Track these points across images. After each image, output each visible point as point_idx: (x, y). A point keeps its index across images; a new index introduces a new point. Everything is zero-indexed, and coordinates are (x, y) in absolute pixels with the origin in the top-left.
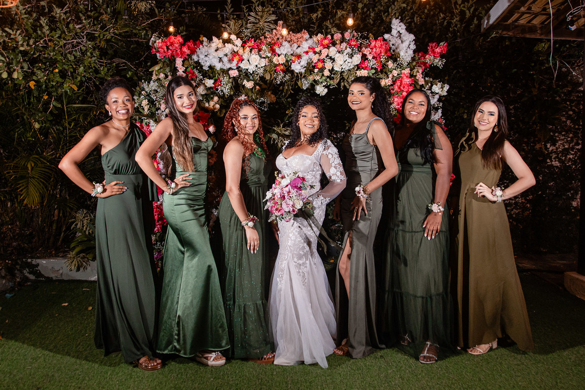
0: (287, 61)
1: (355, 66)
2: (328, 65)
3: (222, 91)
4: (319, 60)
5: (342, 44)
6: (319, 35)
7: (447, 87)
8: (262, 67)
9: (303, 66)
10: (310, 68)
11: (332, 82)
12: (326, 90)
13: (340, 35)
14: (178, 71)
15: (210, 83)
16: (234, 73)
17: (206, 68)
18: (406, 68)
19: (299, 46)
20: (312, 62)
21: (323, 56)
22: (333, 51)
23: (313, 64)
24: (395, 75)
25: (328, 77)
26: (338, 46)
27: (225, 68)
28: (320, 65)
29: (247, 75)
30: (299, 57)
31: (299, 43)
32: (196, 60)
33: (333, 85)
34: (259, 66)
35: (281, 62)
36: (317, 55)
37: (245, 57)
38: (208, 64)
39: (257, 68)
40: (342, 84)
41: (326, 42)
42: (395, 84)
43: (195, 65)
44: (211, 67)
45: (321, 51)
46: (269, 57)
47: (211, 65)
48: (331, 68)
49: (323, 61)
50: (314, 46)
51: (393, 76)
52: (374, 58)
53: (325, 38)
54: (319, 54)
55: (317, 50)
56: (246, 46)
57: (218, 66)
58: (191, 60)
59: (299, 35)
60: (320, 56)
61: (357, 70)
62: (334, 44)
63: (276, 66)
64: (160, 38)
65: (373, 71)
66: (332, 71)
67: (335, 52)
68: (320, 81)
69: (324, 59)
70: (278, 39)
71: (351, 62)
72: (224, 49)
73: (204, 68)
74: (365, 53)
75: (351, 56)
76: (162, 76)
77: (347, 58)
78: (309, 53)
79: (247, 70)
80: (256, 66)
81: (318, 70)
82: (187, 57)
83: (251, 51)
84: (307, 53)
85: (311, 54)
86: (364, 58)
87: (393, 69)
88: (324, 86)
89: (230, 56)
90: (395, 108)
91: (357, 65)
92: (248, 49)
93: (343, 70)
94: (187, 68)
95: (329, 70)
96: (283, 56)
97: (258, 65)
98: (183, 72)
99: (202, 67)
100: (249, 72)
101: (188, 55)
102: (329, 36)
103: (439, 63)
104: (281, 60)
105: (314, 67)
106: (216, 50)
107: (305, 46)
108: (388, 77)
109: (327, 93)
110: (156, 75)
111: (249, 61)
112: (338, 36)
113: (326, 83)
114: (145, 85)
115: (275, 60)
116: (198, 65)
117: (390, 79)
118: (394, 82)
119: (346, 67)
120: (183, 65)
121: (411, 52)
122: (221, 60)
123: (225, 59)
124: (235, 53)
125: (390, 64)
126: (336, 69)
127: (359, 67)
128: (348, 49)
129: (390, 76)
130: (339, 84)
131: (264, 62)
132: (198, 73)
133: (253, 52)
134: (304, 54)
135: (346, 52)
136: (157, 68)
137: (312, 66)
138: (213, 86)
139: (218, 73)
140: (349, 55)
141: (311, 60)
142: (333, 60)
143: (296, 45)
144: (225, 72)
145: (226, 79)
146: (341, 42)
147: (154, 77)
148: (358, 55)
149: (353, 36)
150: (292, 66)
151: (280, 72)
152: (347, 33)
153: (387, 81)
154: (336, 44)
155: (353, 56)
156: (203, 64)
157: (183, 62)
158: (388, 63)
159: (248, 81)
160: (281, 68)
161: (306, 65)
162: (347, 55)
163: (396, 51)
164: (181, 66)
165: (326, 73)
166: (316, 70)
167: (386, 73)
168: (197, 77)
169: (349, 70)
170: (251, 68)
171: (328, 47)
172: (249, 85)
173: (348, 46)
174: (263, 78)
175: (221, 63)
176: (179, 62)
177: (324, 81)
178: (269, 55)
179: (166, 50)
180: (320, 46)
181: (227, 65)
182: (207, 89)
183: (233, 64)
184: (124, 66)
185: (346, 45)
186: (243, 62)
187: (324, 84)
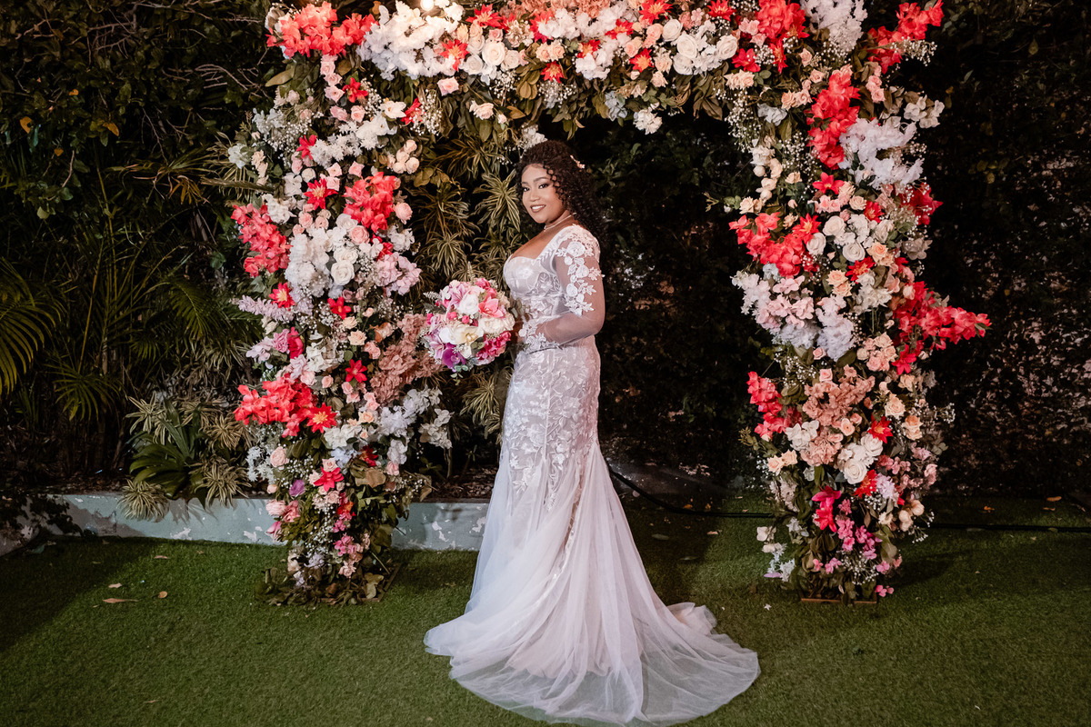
0: (568, 55)
1: (724, 61)
2: (663, 61)
3: (422, 126)
4: (642, 51)
5: (694, 12)
7: (939, 107)
8: (511, 70)
9: (605, 66)
10: (619, 72)
11: (671, 101)
12: (658, 121)
14: (327, 84)
15: (395, 109)
16: (448, 86)
17: (387, 76)
18: (844, 64)
19: (594, 20)
20: (626, 55)
21: (650, 42)
22: (672, 28)
23: (628, 61)
24: (818, 82)
25: (661, 90)
26: (684, 17)
27: (429, 74)
28: (643, 62)
29: (477, 88)
30: (595, 43)
31: (593, 12)
32: (365, 58)
33: (677, 109)
34: (504, 68)
35: (554, 57)
36: (637, 39)
37: (473, 48)
38: (391, 67)
39: (500, 72)
40: (696, 107)
41: (658, 8)
42: (814, 102)
43: (363, 69)
44: (400, 76)
45: (645, 30)
46: (526, 48)
47: (397, 70)
48: (669, 68)
49: (650, 53)
50: (630, 18)
51: (813, 83)
52: (767, 42)
54: (641, 36)
55: (637, 27)
56: (475, 22)
57: (414, 70)
58: (354, 59)
60: (643, 40)
61: (728, 73)
62: (675, 12)
63: (543, 66)
64: (286, 11)
65: (767, 74)
66: (671, 75)
67: (677, 32)
68: (646, 100)
69: (652, 48)
70: (549, 5)
71: (715, 54)
72: (425, 29)
73: (383, 76)
74: (747, 31)
75: (714, 39)
76: (293, 96)
77: (706, 45)
78: (619, 36)
79: (478, 76)
80: (499, 68)
81: (638, 73)
82: (344, 51)
83: (485, 33)
84: (613, 34)
85: (623, 39)
86: (745, 43)
87: (813, 68)
88: (653, 112)
89: (438, 45)
90: (816, 159)
91: (729, 60)
92: (477, 29)
93: (696, 73)
94: (344, 77)
95: (665, 74)
96: (557, 44)
97: (502, 66)
98: (337, 85)
99: (378, 73)
100: (483, 83)
101: (346, 47)
103: (922, 50)
104: (553, 52)
105: (630, 67)
107: (609, 18)
108: (801, 88)
109: (661, 127)
110: (282, 96)
111: (481, 57)
113: (658, 104)
114: (259, 119)
115: (541, 53)
116: (370, 70)
117: (805, 91)
118: (814, 97)
119: (703, 66)
120: (337, 72)
121: (855, 27)
122: (419, 56)
123: (428, 54)
124: (449, 40)
125: (806, 56)
126: (681, 70)
127: (732, 65)
128: (708, 23)
129: (806, 84)
130: (688, 105)
131: (516, 59)
132: (371, 88)
133: (491, 37)
134: (608, 39)
135: (701, 30)
136: (282, 78)
137: (627, 66)
138: (403, 115)
139: (414, 86)
140: (708, 37)
141: (623, 51)
142: (671, 48)
143: (583, 18)
144: (429, 82)
145: (432, 99)
146: (692, 7)
147: (278, 101)
148: (731, 37)
150: (578, 66)
151: (552, 81)
153: (797, 95)
154: (681, 12)
155: (718, 40)
156: (381, 68)
157: (337, 63)
158: (801, 55)
159: (480, 102)
160: (553, 72)
161: (610, 63)
162: (705, 38)
163: (822, 26)
164: (332, 73)
165: (659, 80)
166: (634, 75)
167: (796, 78)
168: (367, 97)
169: (711, 73)
170: (488, 74)
171: (661, 20)
172: (483, 111)
173: (707, 16)
174: (512, 95)
175: (420, 63)
176: (327, 65)
177: (654, 100)
178: (528, 42)
179: (298, 37)
180: (644, 18)
181: (432, 67)
182: (391, 123)
183: (447, 65)
184: (221, 81)
185: (702, 13)
186: (469, 59)
187: (653, 107)
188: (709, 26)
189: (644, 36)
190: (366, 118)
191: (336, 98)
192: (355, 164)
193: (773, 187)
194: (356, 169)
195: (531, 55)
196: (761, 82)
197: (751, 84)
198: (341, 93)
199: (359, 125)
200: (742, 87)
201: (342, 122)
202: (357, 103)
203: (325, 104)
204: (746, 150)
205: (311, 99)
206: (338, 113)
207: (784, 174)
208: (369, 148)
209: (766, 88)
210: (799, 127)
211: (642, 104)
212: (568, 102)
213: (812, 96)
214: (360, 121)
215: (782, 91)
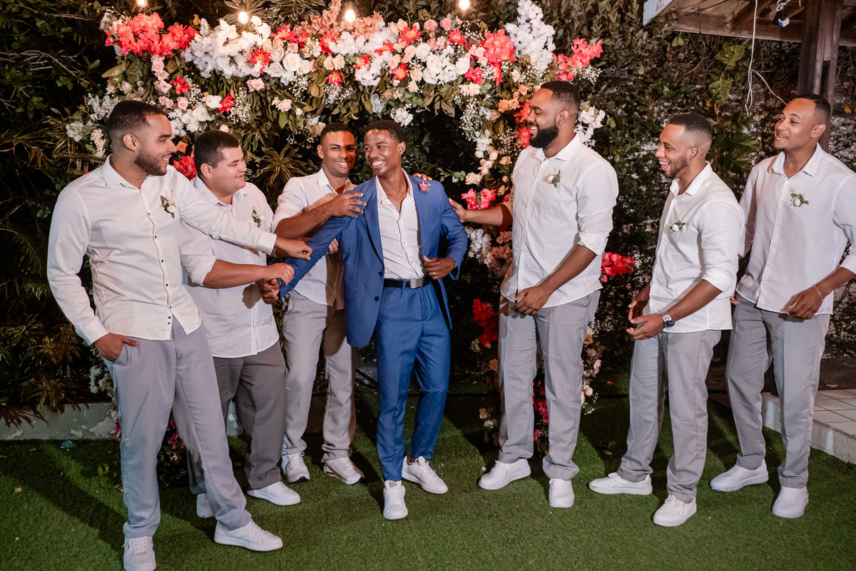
0: (347, 65)
1: (460, 76)
2: (416, 74)
3: (237, 116)
4: (400, 65)
5: (438, 39)
6: (401, 21)
7: (602, 114)
8: (304, 75)
9: (375, 75)
10: (386, 77)
11: (420, 103)
12: (411, 117)
13: (435, 24)
14: (157, 79)
15: (214, 101)
16: (258, 85)
17: (205, 74)
19: (367, 41)
20: (389, 68)
21: (407, 59)
22: (423, 50)
23: (390, 72)
24: (524, 93)
25: (414, 94)
26: (432, 42)
27: (241, 75)
28: (401, 73)
29: (279, 88)
30: (367, 58)
31: (367, 35)
32: (188, 59)
33: (423, 108)
35: (337, 67)
36: (397, 56)
37: (276, 57)
38: (210, 68)
39: (296, 76)
40: (437, 107)
41: (412, 34)
42: (522, 108)
43: (187, 69)
44: (217, 76)
45: (403, 50)
46: (316, 59)
47: (214, 71)
48: (421, 78)
49: (407, 67)
50: (392, 40)
51: (521, 95)
52: (490, 63)
53: (411, 28)
54: (400, 54)
55: (398, 47)
56: (278, 37)
57: (229, 71)
58: (180, 59)
59: (368, 20)
60: (402, 57)
61: (462, 83)
62: (426, 38)
63: (329, 73)
64: (118, 17)
65: (489, 86)
66: (421, 83)
67: (427, 53)
68: (402, 101)
69: (408, 64)
70: (332, 26)
71: (454, 71)
72: (240, 41)
73: (203, 74)
74: (476, 54)
75: (454, 60)
76: (127, 86)
77: (448, 64)
78: (384, 53)
79: (279, 79)
80: (295, 73)
81: (399, 82)
82: (171, 54)
84: (380, 52)
85: (387, 55)
86: (475, 62)
87: (521, 83)
88: (407, 110)
89: (248, 54)
91: (463, 76)
92: (280, 43)
93: (439, 83)
94: (171, 75)
95: (417, 83)
96: (340, 57)
97: (298, 72)
98: (166, 80)
99: (198, 72)
100: (283, 84)
101: (174, 51)
102: (417, 25)
103: (590, 74)
104: (339, 63)
105: (392, 76)
106: (226, 43)
107: (378, 40)
108: (512, 97)
109: (412, 121)
111: (281, 63)
112: (431, 25)
113: (411, 105)
114: (93, 102)
115: (328, 63)
116: (192, 70)
117: (515, 100)
118: (522, 104)
119: (446, 78)
120: (165, 69)
121: (548, 56)
122: (232, 60)
123: (241, 62)
124: (256, 51)
125: (516, 75)
126: (428, 80)
127: (465, 80)
128: (449, 47)
129: (516, 94)
130: (432, 105)
131: (308, 67)
132: (193, 83)
133: (289, 49)
134: (376, 55)
135: (445, 52)
136: (115, 72)
137: (389, 75)
138: (221, 106)
139: (228, 84)
140: (450, 57)
141: (387, 64)
142: (422, 64)
143: (361, 39)
144: (243, 81)
145: (242, 94)
146: (438, 35)
147: (110, 89)
148: (465, 59)
149: (456, 26)
150: (356, 75)
151: (334, 84)
152: (446, 19)
153: (510, 102)
154: (429, 38)
155: (456, 60)
156: (200, 67)
157: (166, 62)
158: (512, 73)
159: (280, 98)
160: (334, 77)
161: (379, 74)
162: (447, 58)
163: (524, 52)
164: (161, 71)
165: (413, 87)
166: (396, 83)
167: (509, 89)
168: (190, 91)
169: (451, 83)
170: (287, 78)
171: (416, 43)
172: (285, 105)
173: (448, 42)
174: (306, 95)
175: (233, 66)
176: (157, 63)
177: (408, 102)
178: (317, 54)
179: (133, 40)
180: (402, 41)
181: (244, 70)
182: (211, 112)
183: (256, 70)
184: (47, 65)
185: (445, 40)
186: (272, 65)
187: (408, 106)
188: (450, 50)
189: (402, 54)
190: (189, 107)
191: (165, 91)
192: (180, 143)
193: (490, 166)
194: (182, 147)
195: (319, 65)
196: (485, 92)
197: (478, 92)
198: (169, 86)
199: (184, 112)
200: (472, 95)
201: (170, 108)
202: (183, 95)
203: (155, 94)
204: (472, 140)
205: (141, 89)
206: (166, 102)
207: (500, 157)
208: (192, 131)
209: (488, 96)
210: (509, 124)
211: (398, 103)
212: (345, 100)
213: (520, 104)
214: (185, 109)
215: (499, 99)
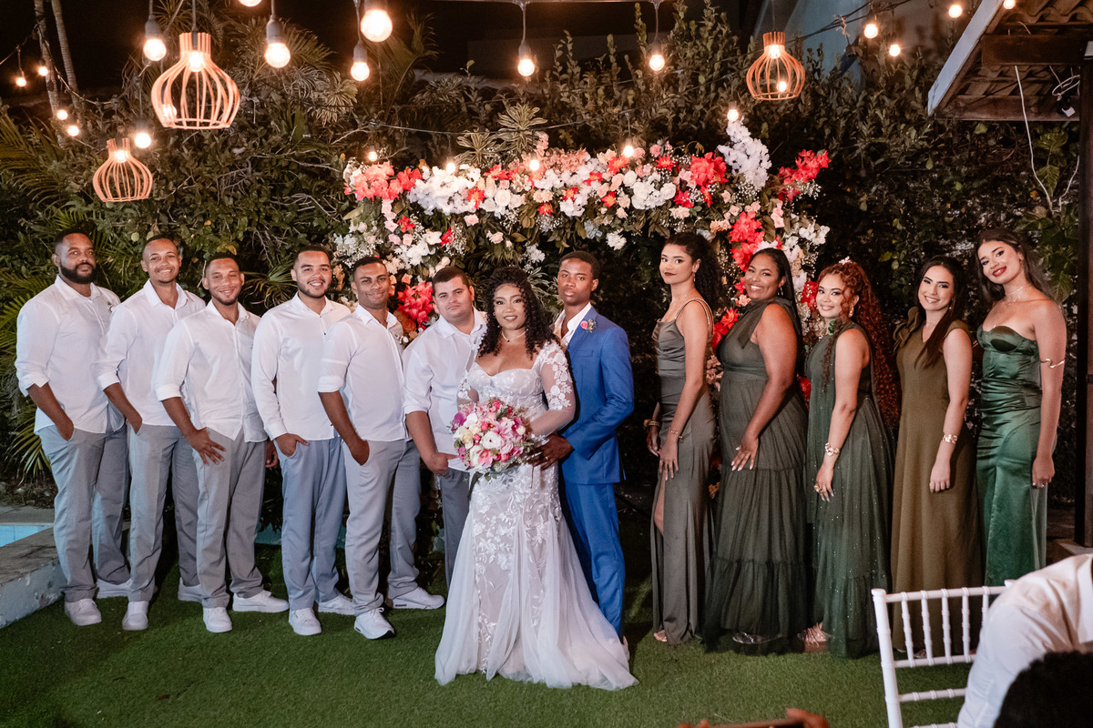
0: (556, 198)
1: (667, 201)
2: (624, 201)
3: (453, 249)
4: (609, 193)
5: (645, 166)
6: (609, 151)
7: (825, 230)
8: (515, 209)
9: (581, 206)
10: (591, 208)
11: (632, 227)
12: (623, 241)
13: (641, 151)
14: (386, 219)
15: (434, 237)
16: (472, 220)
17: (428, 212)
18: (753, 201)
19: (574, 173)
20: (597, 197)
21: (615, 187)
22: (630, 177)
23: (599, 200)
24: (736, 214)
25: (624, 220)
26: (638, 170)
27: (458, 212)
28: (610, 201)
29: (494, 222)
30: (576, 189)
31: (573, 168)
32: (413, 200)
33: (637, 232)
35: (546, 200)
36: (605, 184)
37: (488, 193)
38: (431, 207)
39: (508, 210)
40: (651, 230)
41: (618, 164)
42: (733, 229)
43: (412, 209)
44: (438, 213)
45: (611, 179)
46: (526, 192)
47: (436, 209)
48: (628, 205)
49: (616, 195)
50: (601, 170)
51: (732, 215)
52: (698, 187)
53: (618, 157)
54: (608, 183)
55: (606, 176)
56: (489, 176)
57: (447, 210)
58: (405, 202)
59: (573, 156)
60: (610, 186)
61: (672, 208)
62: (632, 167)
63: (538, 205)
64: (358, 167)
65: (699, 209)
66: (630, 210)
67: (633, 180)
68: (613, 227)
69: (616, 191)
71: (660, 196)
73: (426, 213)
74: (684, 178)
75: (659, 186)
76: (362, 227)
77: (654, 190)
78: (592, 183)
79: (493, 213)
80: (507, 208)
81: (606, 209)
82: (398, 197)
83: (497, 183)
84: (588, 182)
85: (595, 185)
86: (683, 187)
87: (732, 204)
88: (619, 234)
89: (462, 194)
91: (671, 200)
92: (491, 181)
93: (648, 209)
94: (398, 215)
95: (625, 209)
96: (548, 191)
97: (510, 206)
98: (393, 220)
99: (422, 210)
100: (496, 218)
101: (400, 194)
103: (813, 190)
104: (545, 197)
105: (602, 203)
106: (442, 186)
107: (584, 172)
108: (723, 218)
109: (626, 244)
110: (355, 225)
111: (494, 199)
112: (638, 153)
113: (622, 230)
114: (339, 240)
115: (537, 197)
116: (417, 208)
117: (726, 221)
118: (733, 226)
119: (652, 204)
120: (393, 211)
121: (764, 175)
122: (450, 200)
123: (458, 200)
125: (727, 196)
126: (637, 206)
127: (674, 202)
128: (655, 174)
129: (727, 215)
130: (645, 229)
131: (519, 201)
132: (417, 221)
133: (501, 186)
134: (585, 186)
135: (650, 179)
136: (354, 215)
137: (598, 203)
138: (440, 241)
139: (447, 220)
140: (655, 184)
141: (595, 194)
142: (629, 192)
143: (567, 173)
144: (458, 217)
145: (460, 230)
146: (644, 163)
147: (352, 228)
148: (672, 184)
149: (666, 151)
150: (562, 206)
151: (545, 215)
152: (655, 146)
153: (720, 223)
154: (636, 166)
155: (662, 186)
156: (424, 207)
157: (393, 205)
158: (723, 195)
159: (494, 232)
160: (546, 209)
161: (586, 203)
162: (653, 184)
163: (741, 171)
164: (390, 212)
165: (621, 213)
166: (603, 210)
167: (720, 211)
168: (414, 228)
169: (658, 208)
170: (499, 212)
171: (623, 172)
172: (496, 238)
173: (655, 169)
174: (517, 226)
175: (451, 204)
176: (386, 207)
177: (619, 227)
178: (527, 189)
179: (366, 188)
180: (610, 171)
181: (460, 208)
182: (431, 247)
183: (471, 206)
184: (310, 205)
185: (651, 167)
186: (486, 201)
187: (619, 231)
188: (657, 176)
189: (610, 183)
190: (414, 243)
191: (392, 229)
192: (406, 275)
194: (407, 278)
195: (529, 198)
196: (695, 214)
197: (687, 215)
198: (396, 225)
199: (409, 247)
200: (682, 218)
201: (397, 246)
202: (407, 232)
203: (384, 232)
205: (375, 228)
206: (394, 239)
208: (415, 264)
209: (699, 218)
211: (610, 229)
212: (558, 228)
213: (731, 224)
214: (410, 245)
215: (709, 221)
